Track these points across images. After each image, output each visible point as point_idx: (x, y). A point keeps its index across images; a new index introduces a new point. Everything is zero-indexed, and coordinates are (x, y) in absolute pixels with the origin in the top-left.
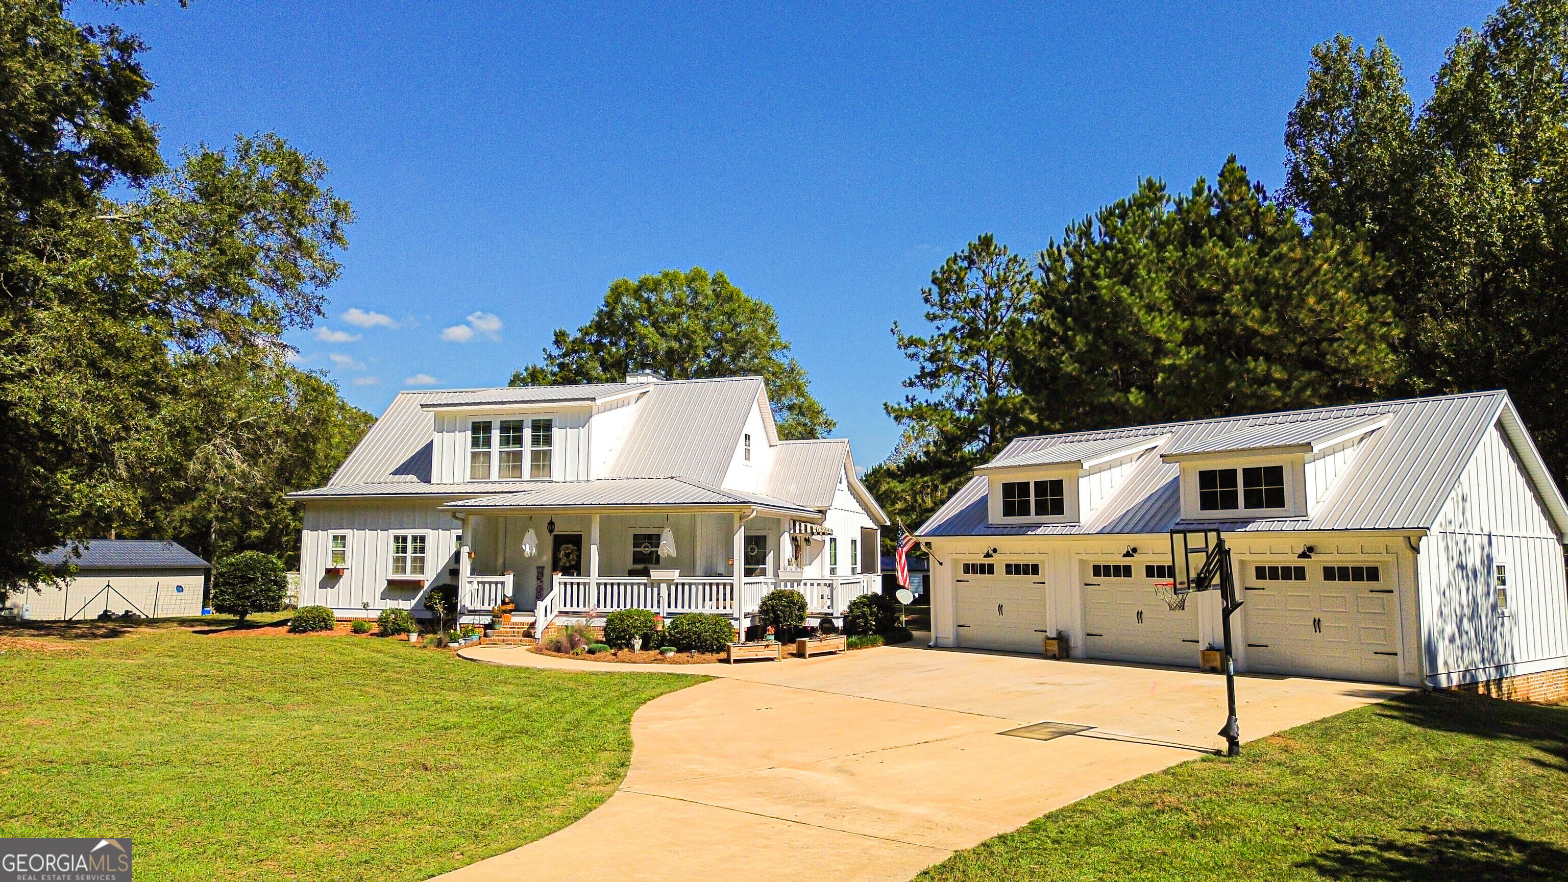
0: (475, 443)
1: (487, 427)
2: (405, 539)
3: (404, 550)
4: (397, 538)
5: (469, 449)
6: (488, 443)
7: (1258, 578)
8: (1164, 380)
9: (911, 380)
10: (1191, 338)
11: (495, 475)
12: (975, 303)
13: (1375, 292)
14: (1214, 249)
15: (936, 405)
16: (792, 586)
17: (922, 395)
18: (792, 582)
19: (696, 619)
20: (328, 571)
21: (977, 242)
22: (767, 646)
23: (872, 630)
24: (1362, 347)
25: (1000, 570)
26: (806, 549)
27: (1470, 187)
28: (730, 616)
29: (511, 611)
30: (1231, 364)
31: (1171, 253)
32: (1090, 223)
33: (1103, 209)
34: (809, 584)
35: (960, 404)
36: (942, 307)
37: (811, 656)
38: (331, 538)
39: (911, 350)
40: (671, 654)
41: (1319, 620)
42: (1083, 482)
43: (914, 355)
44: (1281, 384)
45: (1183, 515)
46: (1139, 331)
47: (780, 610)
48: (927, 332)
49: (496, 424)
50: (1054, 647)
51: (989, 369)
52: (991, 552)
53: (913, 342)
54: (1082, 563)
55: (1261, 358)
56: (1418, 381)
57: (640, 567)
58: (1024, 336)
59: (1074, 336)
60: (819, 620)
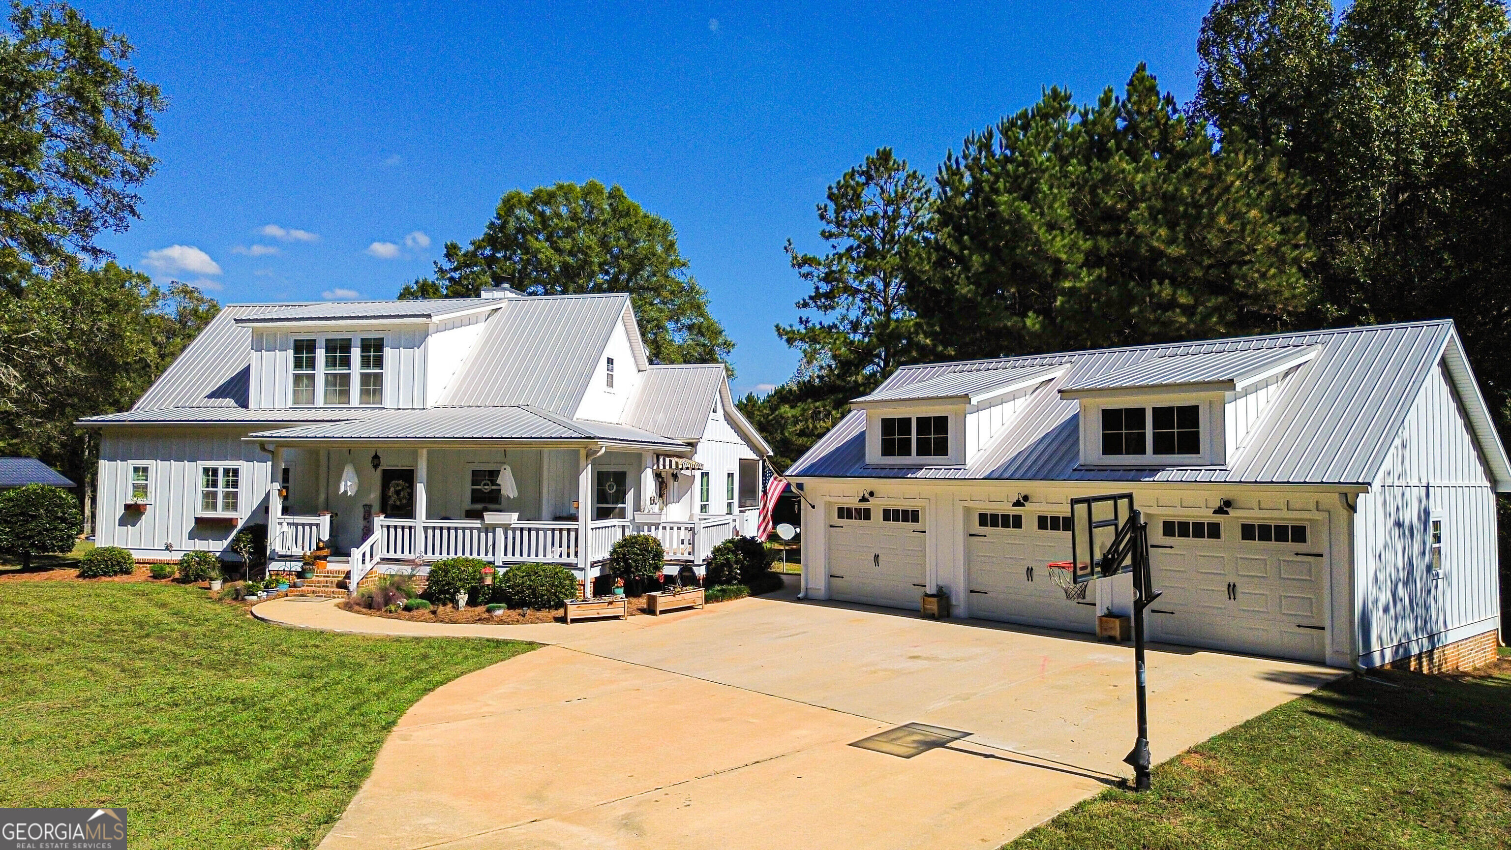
0: (298, 364)
1: (311, 346)
2: (215, 471)
3: (215, 484)
4: (206, 471)
5: (291, 371)
6: (312, 364)
7: (1165, 534)
8: (1063, 303)
9: (804, 300)
10: (1093, 260)
11: (320, 401)
12: (872, 221)
13: (1286, 213)
14: (1121, 163)
15: (830, 327)
16: (650, 530)
17: (817, 317)
18: (650, 525)
19: (533, 570)
20: (127, 507)
21: (875, 156)
22: (610, 603)
23: (737, 579)
24: (1273, 271)
25: (877, 515)
26: (673, 486)
27: (1391, 99)
28: (575, 566)
29: (326, 557)
30: (1134, 287)
31: (1075, 168)
32: (991, 134)
33: (1005, 120)
34: (668, 528)
35: (855, 326)
36: (838, 224)
37: (662, 612)
38: (131, 470)
39: (806, 269)
40: (499, 612)
41: (1234, 586)
42: (971, 420)
43: (808, 274)
44: (1188, 311)
45: (1082, 460)
46: (1039, 252)
47: (631, 559)
48: (822, 250)
49: (321, 343)
50: (933, 606)
51: (885, 291)
52: (867, 495)
53: (806, 261)
54: (967, 511)
55: (1167, 281)
56: (1332, 309)
57: (479, 506)
58: (918, 255)
59: (971, 255)
60: (678, 568)
